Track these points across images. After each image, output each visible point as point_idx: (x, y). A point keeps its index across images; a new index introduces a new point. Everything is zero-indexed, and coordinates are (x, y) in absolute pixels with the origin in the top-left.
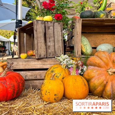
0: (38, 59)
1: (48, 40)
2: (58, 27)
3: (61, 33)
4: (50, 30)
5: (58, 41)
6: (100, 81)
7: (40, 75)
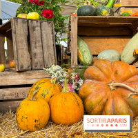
0: (19, 72)
1: (33, 45)
2: (47, 28)
3: (51, 36)
4: (35, 32)
5: (48, 47)
6: (99, 98)
7: (23, 93)
